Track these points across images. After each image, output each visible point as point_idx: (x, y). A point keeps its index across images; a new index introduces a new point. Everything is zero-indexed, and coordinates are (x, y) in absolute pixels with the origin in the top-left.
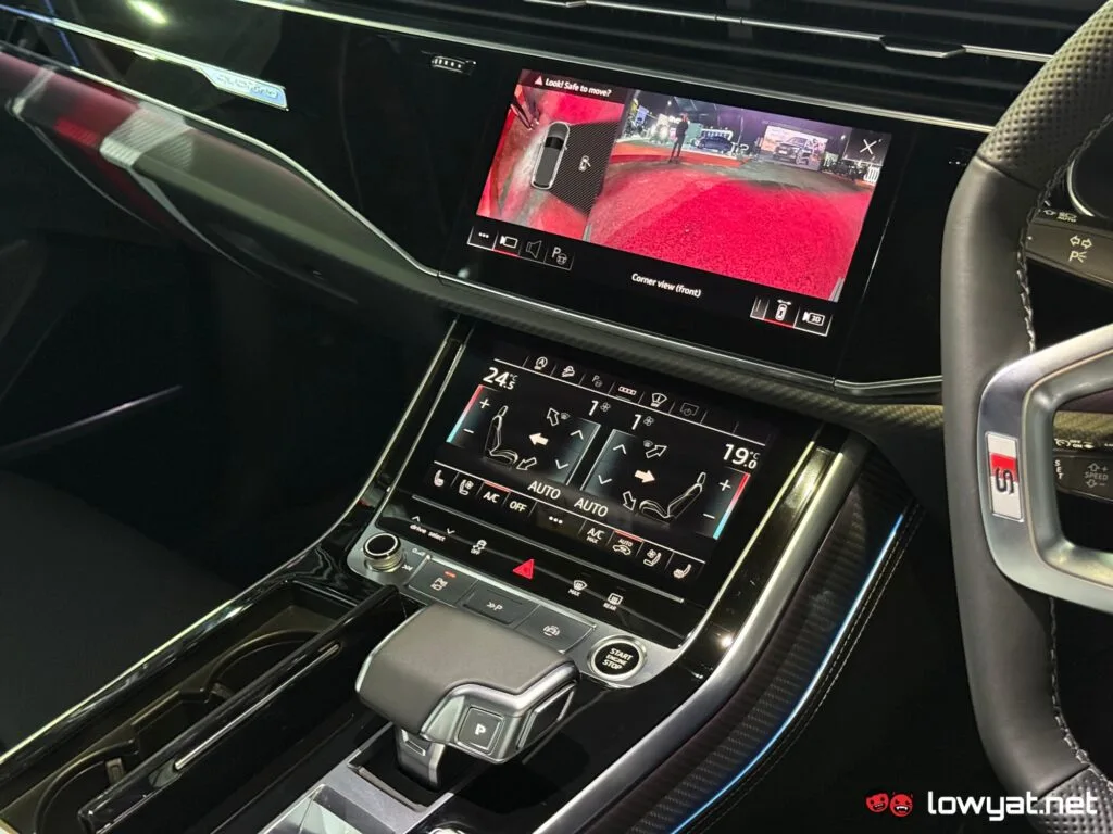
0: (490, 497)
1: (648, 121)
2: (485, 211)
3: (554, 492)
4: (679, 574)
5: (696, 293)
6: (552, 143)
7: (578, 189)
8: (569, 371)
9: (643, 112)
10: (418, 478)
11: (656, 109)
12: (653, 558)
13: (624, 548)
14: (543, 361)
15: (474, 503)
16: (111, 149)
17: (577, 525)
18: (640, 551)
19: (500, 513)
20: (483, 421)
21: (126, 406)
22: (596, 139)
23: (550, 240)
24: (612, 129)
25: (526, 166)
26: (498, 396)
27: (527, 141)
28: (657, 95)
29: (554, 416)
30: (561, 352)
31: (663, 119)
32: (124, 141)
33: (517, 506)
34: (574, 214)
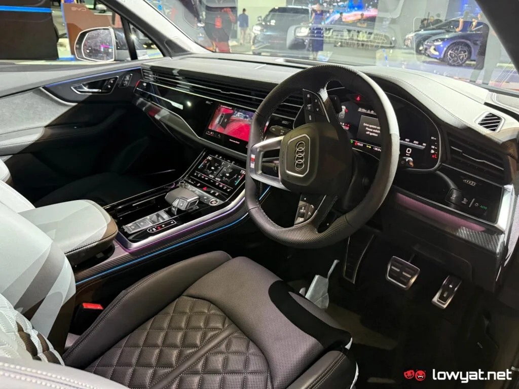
0: (203, 177)
1: (236, 113)
2: (210, 128)
3: (213, 177)
4: (228, 190)
5: (239, 143)
6: (222, 117)
7: (224, 125)
8: (221, 157)
9: (236, 112)
10: (192, 174)
11: (238, 111)
12: (225, 188)
13: (221, 186)
14: (217, 156)
15: (200, 178)
16: (157, 117)
17: (215, 182)
18: (223, 186)
19: (204, 180)
20: (205, 165)
21: (170, 171)
22: (228, 116)
23: (219, 133)
24: (232, 114)
25: (217, 120)
26: (208, 161)
27: (218, 116)
28: (239, 109)
29: (216, 164)
30: (220, 154)
31: (239, 113)
32: (159, 115)
33: (207, 179)
34: (223, 129)
